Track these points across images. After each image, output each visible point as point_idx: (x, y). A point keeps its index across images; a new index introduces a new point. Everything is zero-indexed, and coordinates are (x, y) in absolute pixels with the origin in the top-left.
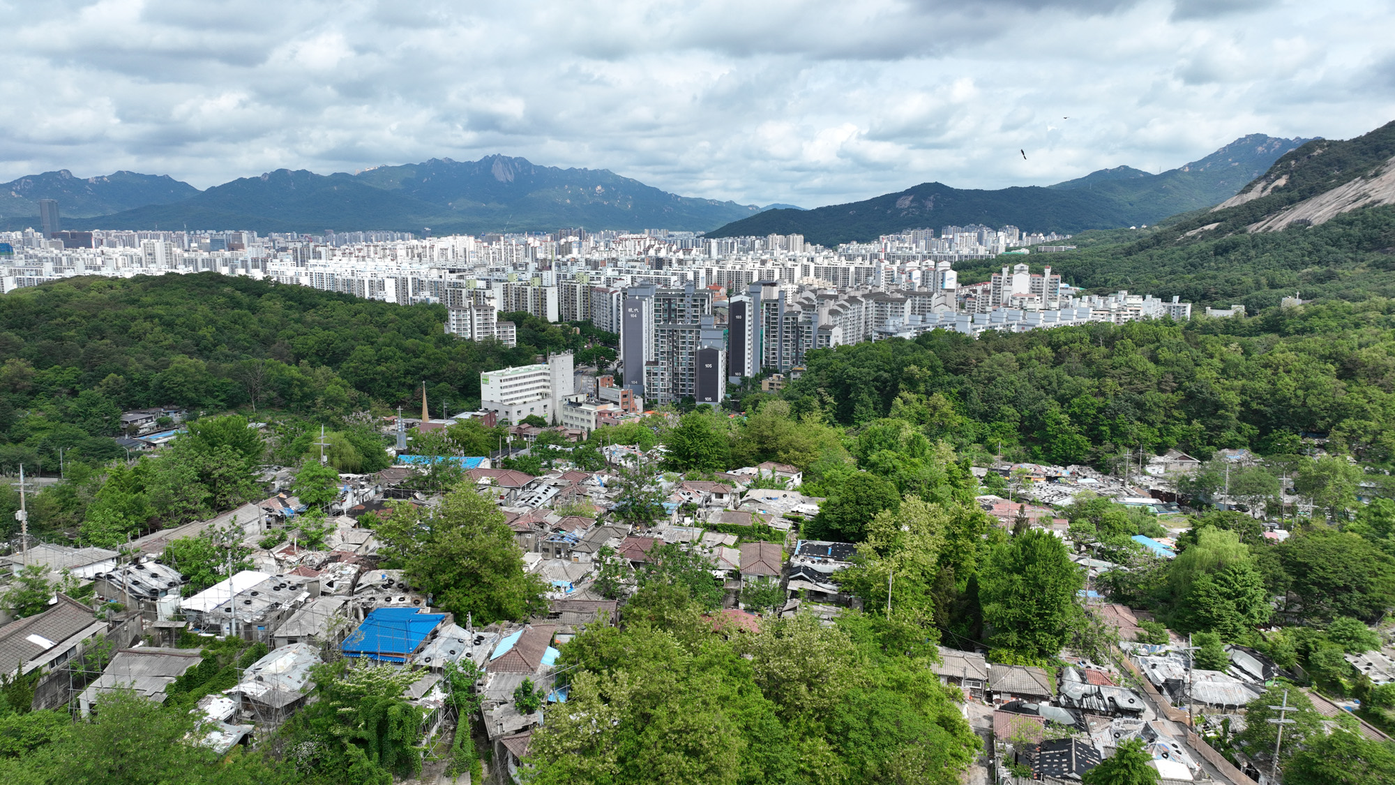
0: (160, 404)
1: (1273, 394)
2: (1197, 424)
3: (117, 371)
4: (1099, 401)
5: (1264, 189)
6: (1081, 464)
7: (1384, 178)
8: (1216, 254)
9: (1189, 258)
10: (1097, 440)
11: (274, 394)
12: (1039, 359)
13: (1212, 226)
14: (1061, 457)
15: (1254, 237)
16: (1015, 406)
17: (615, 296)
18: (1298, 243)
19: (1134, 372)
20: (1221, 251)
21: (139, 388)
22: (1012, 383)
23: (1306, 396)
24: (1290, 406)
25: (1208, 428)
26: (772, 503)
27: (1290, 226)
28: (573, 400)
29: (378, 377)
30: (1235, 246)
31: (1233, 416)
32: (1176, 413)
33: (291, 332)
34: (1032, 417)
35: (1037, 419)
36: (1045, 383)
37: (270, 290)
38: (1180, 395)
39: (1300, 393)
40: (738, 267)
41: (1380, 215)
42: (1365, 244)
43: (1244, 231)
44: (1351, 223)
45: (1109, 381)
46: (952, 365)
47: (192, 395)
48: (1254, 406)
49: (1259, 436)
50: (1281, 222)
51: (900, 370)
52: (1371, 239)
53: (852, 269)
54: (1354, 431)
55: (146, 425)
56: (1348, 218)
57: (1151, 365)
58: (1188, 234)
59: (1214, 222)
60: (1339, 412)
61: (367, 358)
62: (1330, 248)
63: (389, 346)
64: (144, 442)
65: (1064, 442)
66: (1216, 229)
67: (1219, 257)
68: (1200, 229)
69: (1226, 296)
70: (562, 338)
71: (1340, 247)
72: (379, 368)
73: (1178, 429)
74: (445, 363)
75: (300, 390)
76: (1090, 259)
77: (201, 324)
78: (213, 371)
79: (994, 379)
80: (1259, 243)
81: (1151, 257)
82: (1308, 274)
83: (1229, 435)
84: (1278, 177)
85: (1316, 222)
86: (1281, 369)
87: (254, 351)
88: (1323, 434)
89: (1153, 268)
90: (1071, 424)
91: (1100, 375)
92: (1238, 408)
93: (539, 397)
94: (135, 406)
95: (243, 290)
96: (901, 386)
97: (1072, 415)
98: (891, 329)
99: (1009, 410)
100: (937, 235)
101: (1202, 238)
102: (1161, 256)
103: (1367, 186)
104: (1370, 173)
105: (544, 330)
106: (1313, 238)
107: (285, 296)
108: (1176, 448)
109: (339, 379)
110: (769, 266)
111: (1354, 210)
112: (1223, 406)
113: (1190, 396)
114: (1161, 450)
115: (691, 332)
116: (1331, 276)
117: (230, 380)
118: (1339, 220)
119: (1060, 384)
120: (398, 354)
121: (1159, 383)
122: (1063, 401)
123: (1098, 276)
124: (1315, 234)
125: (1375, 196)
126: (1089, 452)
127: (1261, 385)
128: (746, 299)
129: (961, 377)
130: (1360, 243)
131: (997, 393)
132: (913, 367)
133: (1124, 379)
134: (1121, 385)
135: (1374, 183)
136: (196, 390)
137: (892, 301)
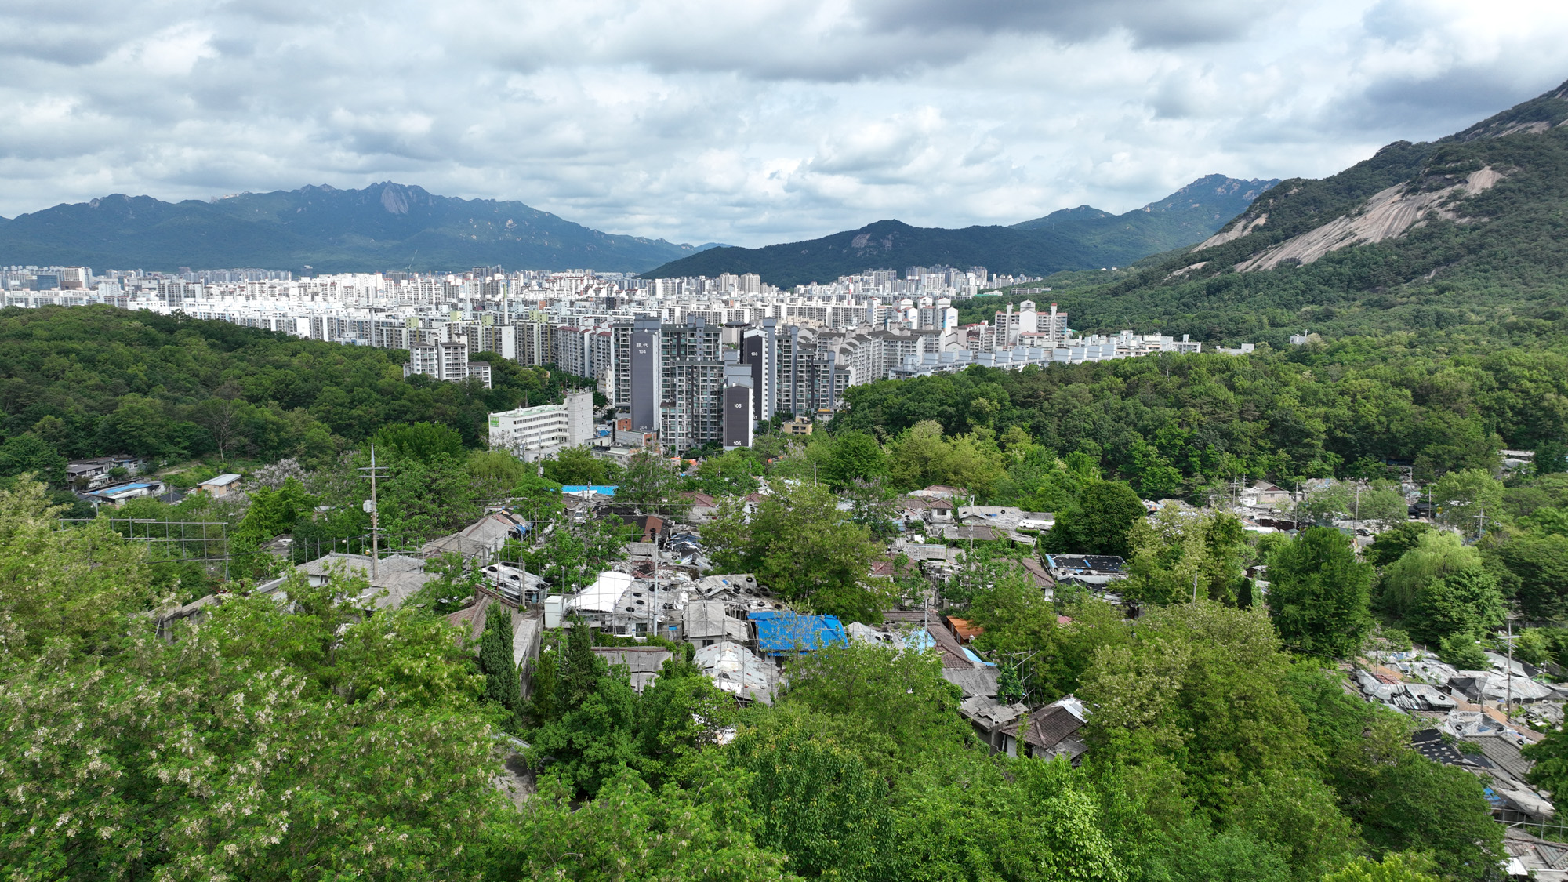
0: (109, 452)
1: (1355, 422)
2: (1282, 454)
3: (55, 413)
4: (1185, 432)
5: (1245, 228)
6: (1174, 497)
7: (1368, 216)
8: (1208, 294)
9: (1182, 298)
10: (1187, 472)
11: (245, 441)
12: (1111, 390)
13: (1199, 266)
14: (1152, 490)
15: (1245, 276)
16: (1095, 439)
17: (587, 336)
18: (1291, 282)
19: (1215, 402)
20: (1215, 290)
21: (82, 434)
22: (1089, 415)
23: (1389, 422)
24: (1374, 433)
25: (1293, 456)
26: (993, 519)
27: (1280, 265)
28: (598, 443)
29: (354, 422)
30: (1227, 285)
31: (1320, 444)
32: (1260, 442)
33: (236, 372)
34: (1116, 449)
35: (1120, 452)
36: (1123, 414)
37: (182, 326)
38: (1263, 425)
39: (1382, 419)
40: (702, 308)
41: (1368, 254)
42: (1356, 283)
43: (1232, 271)
44: (1340, 262)
45: (1193, 411)
46: (1019, 398)
47: (151, 440)
48: (1339, 433)
49: (1343, 465)
50: (1270, 260)
51: (967, 405)
52: (1361, 278)
53: (829, 310)
54: (1439, 456)
55: (96, 478)
56: (1337, 257)
57: (1231, 394)
58: (1175, 273)
59: (1201, 261)
60: (1421, 438)
61: (340, 401)
62: (1322, 287)
63: (361, 386)
64: (98, 497)
65: (1153, 475)
66: (1203, 268)
67: (1212, 297)
68: (1187, 269)
69: (1235, 335)
70: (537, 382)
71: (1332, 286)
72: (355, 412)
73: (1263, 459)
74: (430, 406)
75: (278, 436)
76: (1078, 301)
77: (128, 361)
78: (169, 412)
79: (1068, 411)
80: (1254, 282)
81: (1141, 297)
82: (1307, 312)
83: (1315, 464)
84: (1258, 216)
85: (1305, 261)
86: (1359, 396)
87: (197, 392)
88: (1408, 460)
89: (1146, 309)
90: (1160, 456)
91: (1179, 404)
92: (1323, 436)
93: (557, 442)
94: (77, 456)
95: (154, 325)
96: (970, 421)
97: (1161, 447)
98: (910, 368)
99: (1092, 444)
100: (901, 275)
101: (1190, 278)
102: (1152, 296)
103: (1352, 225)
104: (1354, 211)
105: (515, 373)
106: (1305, 277)
107: (203, 333)
108: (1264, 479)
109: (318, 423)
110: (738, 306)
111: (1342, 249)
112: (1309, 435)
113: (1274, 425)
115: (713, 368)
116: (1329, 316)
117: (192, 424)
118: (1328, 259)
119: (1140, 417)
120: (375, 395)
121: (1241, 413)
122: (1146, 432)
123: (1089, 317)
124: (1307, 273)
125: (1361, 235)
126: (1181, 485)
127: (1343, 412)
128: (762, 334)
129: (1031, 410)
130: (1350, 282)
131: (1075, 427)
132: (981, 400)
133: (1207, 409)
134: (1204, 415)
135: (1359, 222)
136: (156, 436)
137: (902, 339)
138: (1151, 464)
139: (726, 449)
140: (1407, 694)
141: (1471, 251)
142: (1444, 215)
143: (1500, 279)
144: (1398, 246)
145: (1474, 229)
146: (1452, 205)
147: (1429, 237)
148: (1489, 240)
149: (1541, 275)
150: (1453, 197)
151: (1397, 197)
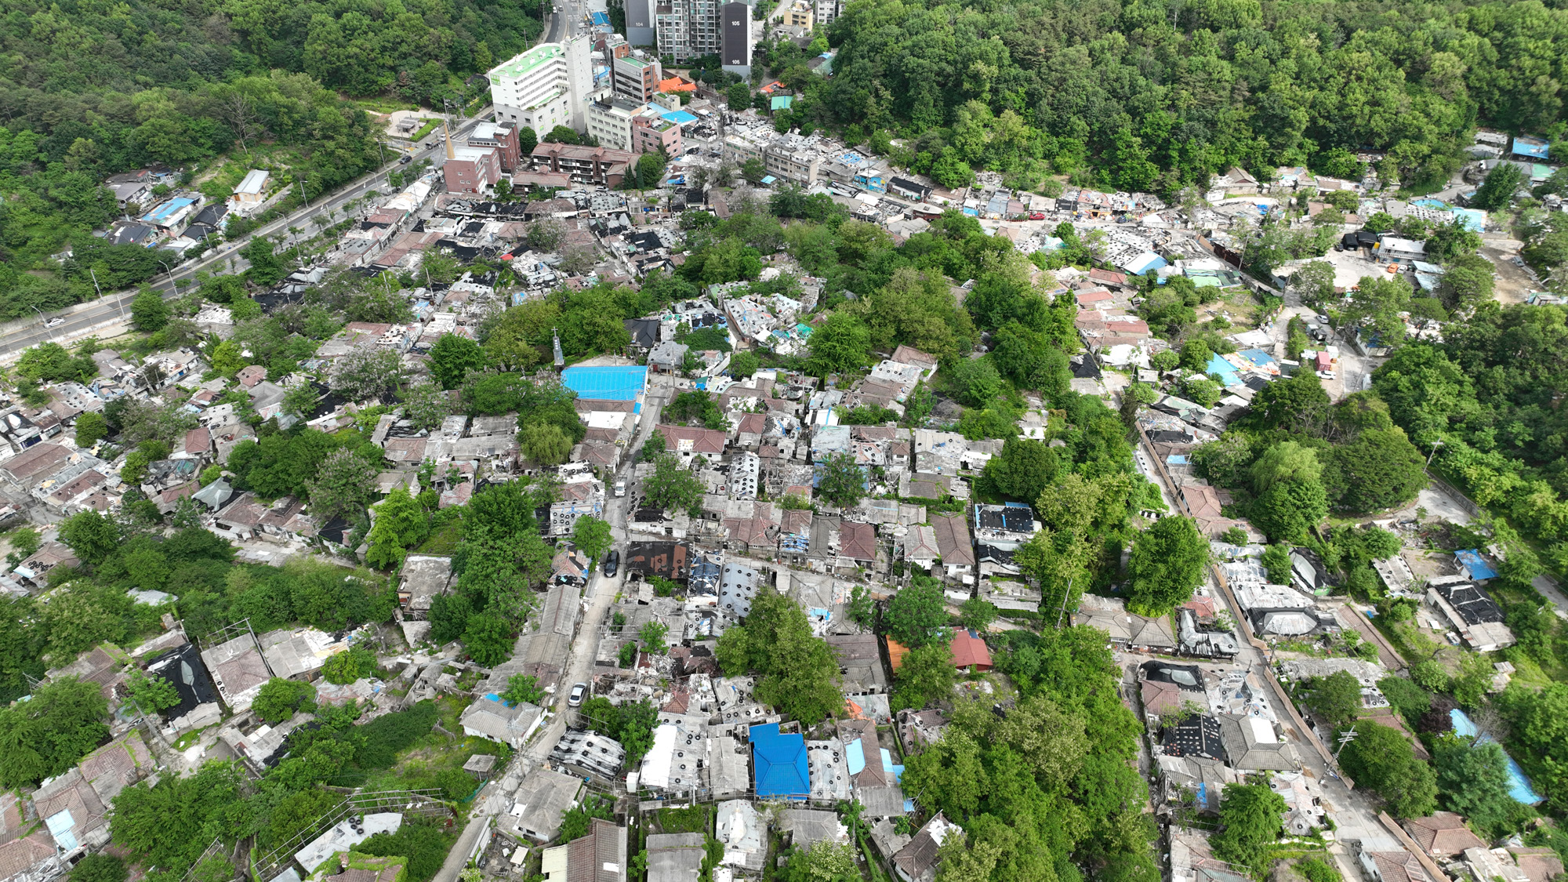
0: (145, 166)
1: (1340, 109)
2: (1262, 140)
3: (85, 133)
4: (1171, 119)
6: (1148, 192)
10: (1164, 167)
12: (1111, 48)
14: (1128, 183)
16: (1085, 117)
19: (1209, 78)
21: (112, 149)
22: (1083, 87)
23: (1372, 115)
24: (1354, 124)
25: (1271, 144)
26: (942, 452)
28: (599, 99)
31: (1300, 133)
34: (1102, 133)
35: (1107, 137)
36: (1117, 86)
38: (1252, 111)
45: (1183, 89)
46: (1019, 55)
48: (1321, 122)
49: (1317, 153)
51: (965, 65)
55: (143, 198)
60: (1399, 132)
61: (332, 37)
64: (152, 225)
65: (1132, 168)
73: (1243, 146)
75: (290, 118)
78: (185, 110)
79: (1065, 80)
83: (1289, 153)
86: (1354, 76)
90: (1142, 147)
92: (1305, 125)
93: (558, 90)
94: (115, 171)
97: (1145, 137)
99: (1080, 124)
108: (1238, 168)
112: (1290, 124)
113: (1262, 111)
114: (1222, 171)
117: (208, 120)
119: (1133, 91)
121: (1232, 91)
126: (1156, 180)
127: (1332, 98)
129: (1029, 72)
131: (1068, 101)
132: (980, 64)
133: (1199, 88)
134: (1195, 96)
138: (1132, 156)
139: (725, 68)
140: (1208, 642)
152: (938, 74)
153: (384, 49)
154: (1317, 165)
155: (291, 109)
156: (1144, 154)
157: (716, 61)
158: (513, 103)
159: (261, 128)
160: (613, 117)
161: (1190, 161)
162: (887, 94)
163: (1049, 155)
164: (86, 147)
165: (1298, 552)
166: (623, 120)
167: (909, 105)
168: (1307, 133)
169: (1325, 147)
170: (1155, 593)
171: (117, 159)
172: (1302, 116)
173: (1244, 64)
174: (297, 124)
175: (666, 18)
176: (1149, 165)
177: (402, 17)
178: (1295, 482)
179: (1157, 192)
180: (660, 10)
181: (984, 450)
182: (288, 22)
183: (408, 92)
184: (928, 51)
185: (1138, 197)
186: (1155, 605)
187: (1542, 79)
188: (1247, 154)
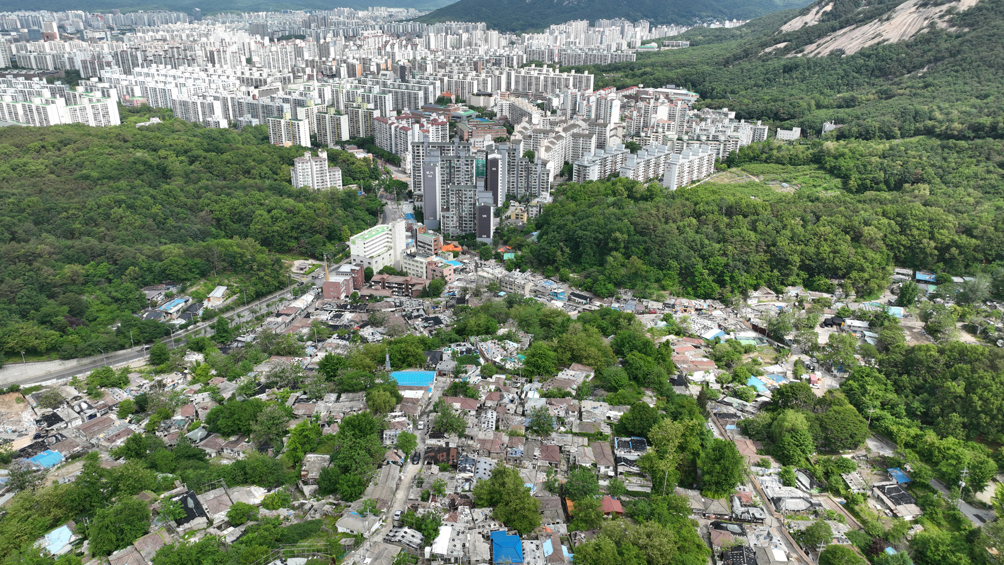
0: (162, 282)
1: (817, 255)
2: (776, 272)
3: (133, 264)
4: (724, 260)
5: (817, 12)
6: (714, 299)
7: (892, 22)
9: (767, 73)
10: (722, 285)
12: (689, 226)
13: (783, 45)
14: (703, 294)
15: (810, 58)
16: (677, 260)
17: (393, 127)
18: (835, 68)
19: (744, 240)
20: (787, 69)
22: (675, 245)
23: (834, 258)
24: (826, 263)
25: (781, 274)
26: (596, 411)
27: (832, 53)
28: (409, 252)
30: (797, 65)
31: (796, 268)
34: (686, 268)
35: (689, 270)
36: (693, 244)
41: (887, 52)
42: (877, 72)
43: (802, 52)
44: (869, 56)
46: (639, 228)
47: (182, 275)
49: (808, 279)
50: (828, 48)
51: (610, 234)
52: (880, 69)
54: (856, 279)
55: (160, 298)
56: (868, 52)
57: (752, 234)
58: (767, 50)
59: (784, 41)
60: (851, 267)
62: (855, 74)
65: (704, 286)
66: (785, 47)
67: (786, 75)
68: (774, 47)
69: (791, 118)
71: (861, 74)
73: (766, 275)
75: (241, 260)
76: (702, 68)
79: (665, 241)
80: (814, 65)
81: (742, 70)
82: (840, 98)
83: (792, 279)
84: (827, 4)
85: (848, 53)
86: (822, 238)
88: (841, 278)
89: (743, 80)
90: (709, 275)
91: (723, 240)
92: (798, 264)
97: (709, 269)
98: (586, 163)
99: (673, 263)
101: (774, 56)
102: (749, 69)
103: (881, 28)
104: (885, 17)
106: (845, 66)
108: (764, 287)
111: (871, 46)
112: (790, 263)
113: (773, 256)
114: (756, 288)
117: (199, 259)
118: (862, 53)
119: (702, 246)
121: (757, 247)
122: (703, 257)
124: (847, 62)
125: (886, 36)
126: (718, 292)
127: (812, 250)
129: (645, 238)
130: (873, 71)
131: (666, 252)
133: (738, 245)
134: (736, 249)
135: (886, 25)
137: (584, 136)
138: (704, 280)
139: (478, 239)
140: (748, 512)
141: (952, 55)
142: (941, 25)
143: (965, 78)
144: (907, 46)
145: (957, 37)
146: (947, 18)
147: (928, 41)
148: (964, 48)
149: (991, 77)
150: (949, 12)
151: (914, 9)
152: (595, 239)
153: (293, 228)
154: (809, 285)
155: (242, 255)
156: (711, 278)
157: (474, 236)
158: (362, 254)
159: (226, 265)
160: (417, 261)
161: (737, 282)
162: (567, 250)
163: (658, 281)
164: (134, 271)
165: (799, 470)
166: (422, 263)
167: (580, 256)
168: (801, 268)
169: (811, 275)
170: (717, 483)
171: (149, 278)
172: (796, 258)
173: (762, 233)
174: (245, 262)
175: (446, 214)
176: (713, 284)
177: (304, 212)
178: (793, 431)
179: (719, 299)
180: (443, 210)
181: (619, 411)
182: (242, 214)
183: (304, 250)
184: (589, 228)
185: (709, 302)
186: (716, 492)
187: (925, 241)
188: (769, 279)
